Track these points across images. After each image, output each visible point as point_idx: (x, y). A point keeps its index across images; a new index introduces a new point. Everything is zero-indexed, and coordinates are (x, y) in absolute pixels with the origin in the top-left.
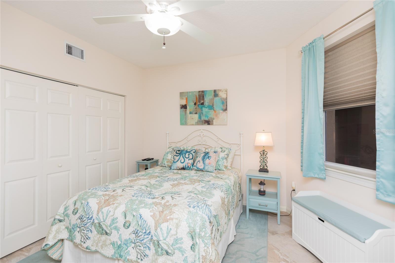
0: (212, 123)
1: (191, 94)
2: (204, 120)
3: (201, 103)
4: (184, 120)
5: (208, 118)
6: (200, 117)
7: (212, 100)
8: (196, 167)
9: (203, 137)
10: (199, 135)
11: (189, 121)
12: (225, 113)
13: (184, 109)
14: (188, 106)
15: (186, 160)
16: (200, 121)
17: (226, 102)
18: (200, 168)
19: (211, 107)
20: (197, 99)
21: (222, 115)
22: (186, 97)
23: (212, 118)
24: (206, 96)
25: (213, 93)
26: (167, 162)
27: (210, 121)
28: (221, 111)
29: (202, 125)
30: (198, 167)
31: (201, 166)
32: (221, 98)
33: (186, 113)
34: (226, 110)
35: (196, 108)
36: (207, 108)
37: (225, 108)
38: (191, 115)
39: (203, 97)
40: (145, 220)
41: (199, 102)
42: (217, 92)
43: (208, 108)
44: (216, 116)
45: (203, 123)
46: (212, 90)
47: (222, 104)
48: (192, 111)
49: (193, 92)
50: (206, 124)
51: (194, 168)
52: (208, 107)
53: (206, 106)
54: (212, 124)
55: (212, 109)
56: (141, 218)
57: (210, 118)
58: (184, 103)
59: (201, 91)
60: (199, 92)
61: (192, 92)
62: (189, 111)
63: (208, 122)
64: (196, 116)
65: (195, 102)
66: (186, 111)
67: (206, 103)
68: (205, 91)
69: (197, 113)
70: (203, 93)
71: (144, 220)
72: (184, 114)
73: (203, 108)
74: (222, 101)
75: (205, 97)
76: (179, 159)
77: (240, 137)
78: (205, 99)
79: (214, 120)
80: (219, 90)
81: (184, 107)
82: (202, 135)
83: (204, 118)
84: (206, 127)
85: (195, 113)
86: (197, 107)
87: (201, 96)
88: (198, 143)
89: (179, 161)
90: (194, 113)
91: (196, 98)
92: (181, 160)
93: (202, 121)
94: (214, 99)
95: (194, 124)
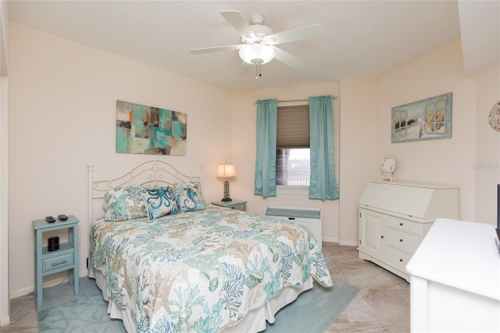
0: (169, 152)
1: (138, 107)
2: (158, 148)
3: (155, 125)
4: (125, 145)
5: (163, 145)
6: (152, 144)
7: (169, 124)
8: (186, 208)
9: (156, 171)
10: (151, 168)
11: (133, 147)
12: (184, 141)
13: (126, 129)
14: (134, 125)
15: (170, 201)
16: (151, 149)
17: (186, 129)
18: (191, 207)
19: (169, 132)
20: (149, 118)
21: (181, 144)
22: (131, 110)
23: (169, 146)
24: (161, 116)
25: (171, 115)
26: (131, 211)
27: (166, 150)
28: (180, 139)
29: (155, 154)
30: (188, 207)
31: (192, 205)
32: (180, 123)
33: (128, 135)
34: (184, 138)
35: (147, 131)
36: (162, 132)
37: (185, 136)
38: (138, 139)
39: (158, 117)
40: (232, 264)
41: (152, 122)
42: (175, 114)
43: (164, 133)
44: (175, 144)
45: (157, 152)
46: (170, 111)
47: (181, 131)
48: (139, 133)
49: (143, 105)
50: (161, 153)
51: (183, 210)
52: (164, 131)
53: (161, 130)
54: (169, 154)
55: (169, 135)
56: (227, 266)
57: (167, 145)
58: (125, 118)
59: (155, 108)
60: (152, 108)
61: (140, 105)
62: (134, 132)
63: (164, 151)
64: (147, 142)
65: (145, 122)
66: (129, 131)
67: (162, 126)
68: (161, 109)
69: (148, 137)
70: (157, 112)
71: (232, 266)
72: (126, 135)
73: (157, 131)
74: (181, 126)
75: (161, 118)
76: (161, 202)
77: (200, 169)
78: (161, 121)
79: (171, 149)
80: (178, 112)
81: (127, 125)
82: (155, 168)
83: (157, 145)
84: (161, 157)
85: (144, 137)
86: (149, 129)
87: (155, 114)
88: (150, 179)
89: (163, 204)
90: (142, 136)
91: (148, 116)
92: (165, 203)
93: (155, 149)
94: (172, 122)
95: (143, 152)
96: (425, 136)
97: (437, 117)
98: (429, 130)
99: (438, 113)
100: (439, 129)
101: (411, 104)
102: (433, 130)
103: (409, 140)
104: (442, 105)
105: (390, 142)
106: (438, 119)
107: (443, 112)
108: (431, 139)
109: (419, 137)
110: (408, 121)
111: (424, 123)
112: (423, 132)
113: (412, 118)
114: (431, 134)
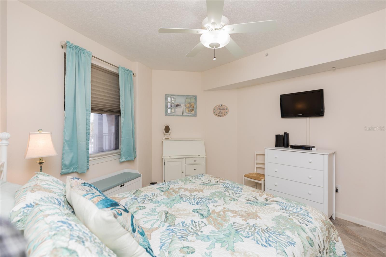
96: (185, 114)
97: (191, 106)
98: (187, 111)
99: (191, 104)
100: (192, 112)
101: (178, 95)
102: (189, 112)
103: (177, 115)
104: (193, 100)
105: (164, 116)
106: (192, 107)
107: (194, 104)
108: (188, 116)
109: (182, 114)
110: (176, 104)
111: (184, 107)
112: (184, 112)
113: (178, 104)
114: (188, 113)
